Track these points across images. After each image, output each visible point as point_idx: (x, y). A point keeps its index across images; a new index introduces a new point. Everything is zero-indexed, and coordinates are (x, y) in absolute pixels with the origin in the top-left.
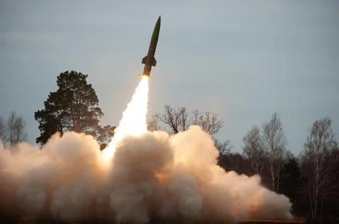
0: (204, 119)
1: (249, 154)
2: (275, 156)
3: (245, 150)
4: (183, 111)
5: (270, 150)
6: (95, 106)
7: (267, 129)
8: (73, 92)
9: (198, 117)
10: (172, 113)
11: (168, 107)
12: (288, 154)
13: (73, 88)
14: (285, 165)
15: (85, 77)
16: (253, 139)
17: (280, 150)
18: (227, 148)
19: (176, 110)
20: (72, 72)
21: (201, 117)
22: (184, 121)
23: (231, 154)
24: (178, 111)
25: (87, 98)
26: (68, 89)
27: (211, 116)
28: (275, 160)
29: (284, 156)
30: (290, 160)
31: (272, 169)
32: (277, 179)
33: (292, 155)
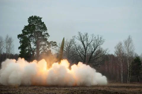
0: (97, 38)
1: (117, 54)
2: (130, 56)
3: (115, 53)
4: (86, 35)
5: (127, 53)
6: (46, 32)
7: (126, 43)
8: (35, 25)
9: (94, 37)
10: (82, 35)
11: (80, 32)
12: (135, 54)
13: (36, 24)
14: (134, 59)
15: (41, 18)
16: (119, 48)
17: (132, 53)
18: (107, 51)
19: (83, 34)
20: (35, 16)
21: (95, 37)
22: (87, 39)
23: (109, 55)
24: (84, 35)
25: (42, 28)
26: (33, 24)
27: (100, 37)
28: (129, 57)
29: (134, 56)
30: (136, 57)
31: (128, 61)
32: (130, 66)
33: (137, 55)
